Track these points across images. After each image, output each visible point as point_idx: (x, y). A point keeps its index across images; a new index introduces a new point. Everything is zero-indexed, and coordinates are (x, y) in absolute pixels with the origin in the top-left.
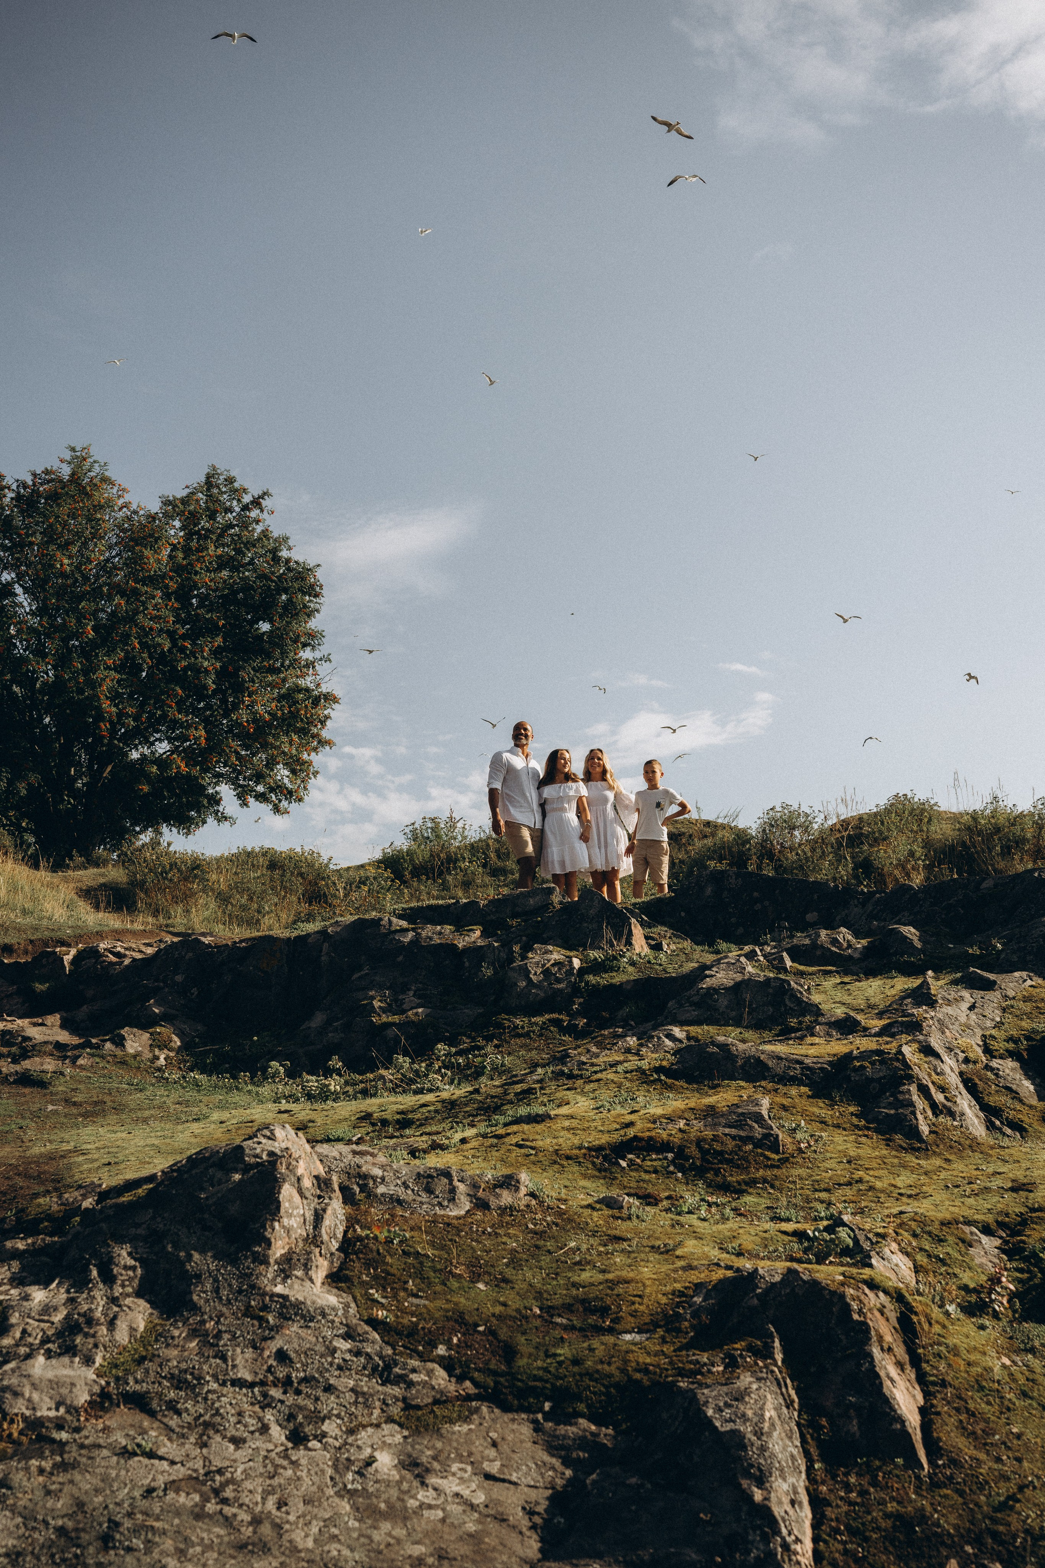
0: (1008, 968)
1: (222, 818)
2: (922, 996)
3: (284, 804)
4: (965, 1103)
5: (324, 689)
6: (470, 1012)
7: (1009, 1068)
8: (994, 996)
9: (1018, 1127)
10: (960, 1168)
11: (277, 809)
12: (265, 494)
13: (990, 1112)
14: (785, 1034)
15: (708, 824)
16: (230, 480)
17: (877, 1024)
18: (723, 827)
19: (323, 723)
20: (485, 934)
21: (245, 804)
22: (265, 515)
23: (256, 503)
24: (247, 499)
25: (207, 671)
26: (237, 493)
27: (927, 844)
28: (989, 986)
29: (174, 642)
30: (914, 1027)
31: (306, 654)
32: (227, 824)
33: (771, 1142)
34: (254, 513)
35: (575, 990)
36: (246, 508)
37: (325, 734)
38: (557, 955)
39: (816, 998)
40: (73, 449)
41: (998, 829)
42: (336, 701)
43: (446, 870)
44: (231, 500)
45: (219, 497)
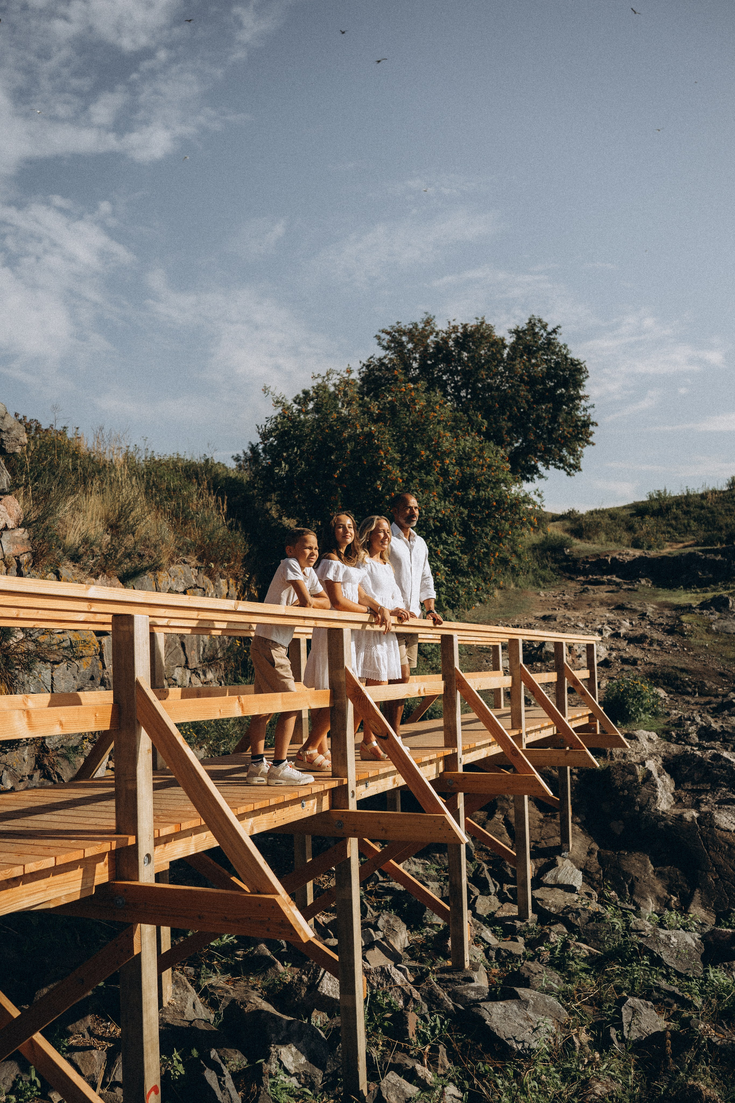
1: (541, 477)
3: (573, 472)
5: (592, 421)
11: (569, 474)
12: (559, 327)
16: (540, 321)
19: (591, 434)
20: (722, 556)
21: (548, 468)
23: (554, 331)
24: (549, 329)
25: (545, 419)
26: (544, 327)
29: (529, 405)
31: (583, 404)
32: (543, 479)
34: (554, 336)
36: (549, 334)
37: (591, 439)
40: (477, 319)
42: (597, 425)
43: (667, 512)
44: (542, 331)
45: (537, 330)
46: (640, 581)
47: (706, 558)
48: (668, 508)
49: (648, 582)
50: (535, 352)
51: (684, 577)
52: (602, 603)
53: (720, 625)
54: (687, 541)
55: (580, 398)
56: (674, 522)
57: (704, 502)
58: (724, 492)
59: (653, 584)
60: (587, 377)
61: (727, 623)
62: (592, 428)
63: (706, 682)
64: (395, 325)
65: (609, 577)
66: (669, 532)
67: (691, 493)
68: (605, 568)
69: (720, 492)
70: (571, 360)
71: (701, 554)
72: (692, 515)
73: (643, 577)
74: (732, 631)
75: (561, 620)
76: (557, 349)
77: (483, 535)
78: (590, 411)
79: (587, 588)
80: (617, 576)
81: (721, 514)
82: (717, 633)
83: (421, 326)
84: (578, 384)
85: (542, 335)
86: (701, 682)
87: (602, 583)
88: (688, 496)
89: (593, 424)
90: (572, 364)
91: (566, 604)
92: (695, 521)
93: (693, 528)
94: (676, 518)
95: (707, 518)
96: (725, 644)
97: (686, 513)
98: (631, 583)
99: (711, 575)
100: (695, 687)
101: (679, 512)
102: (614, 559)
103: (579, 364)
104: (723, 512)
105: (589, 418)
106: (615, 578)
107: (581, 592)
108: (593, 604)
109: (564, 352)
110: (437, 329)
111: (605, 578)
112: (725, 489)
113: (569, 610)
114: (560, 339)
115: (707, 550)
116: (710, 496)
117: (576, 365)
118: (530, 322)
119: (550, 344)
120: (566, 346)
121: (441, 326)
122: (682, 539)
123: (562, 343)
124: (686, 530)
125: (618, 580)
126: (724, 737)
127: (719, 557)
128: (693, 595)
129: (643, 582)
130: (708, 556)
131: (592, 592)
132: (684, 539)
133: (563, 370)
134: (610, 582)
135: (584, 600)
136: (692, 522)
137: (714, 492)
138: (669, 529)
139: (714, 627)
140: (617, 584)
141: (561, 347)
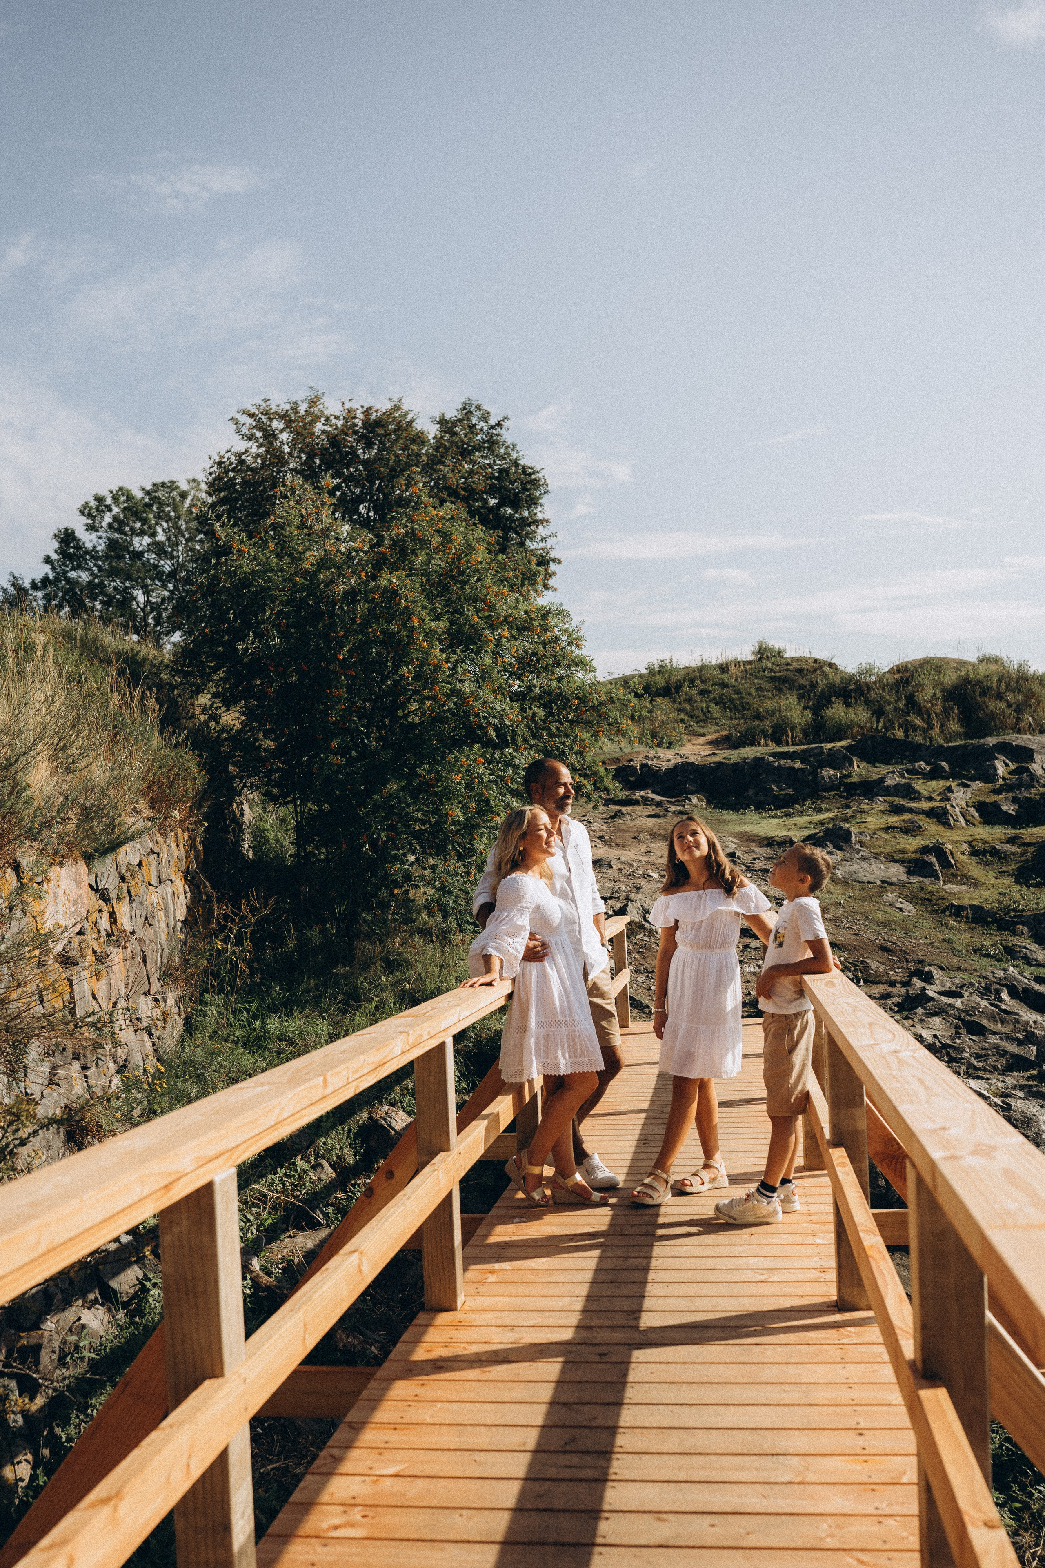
0: (973, 779)
2: (950, 789)
4: (961, 819)
5: (552, 556)
6: (806, 791)
7: (972, 810)
8: (970, 790)
9: (974, 825)
10: (960, 832)
12: (505, 419)
13: (967, 821)
14: (912, 799)
15: (816, 661)
16: (478, 408)
17: (939, 798)
18: (825, 662)
19: (551, 576)
20: (802, 763)
22: (503, 432)
23: (499, 424)
24: (493, 421)
26: (485, 417)
27: (943, 690)
28: (968, 786)
30: (948, 799)
31: (541, 531)
33: (920, 827)
34: (498, 431)
35: (840, 784)
36: (492, 427)
37: (551, 582)
38: (832, 772)
39: (918, 788)
41: (979, 682)
42: (560, 562)
43: (678, 692)
44: (482, 424)
45: (474, 421)
46: (690, 800)
47: (779, 765)
48: (679, 686)
49: (700, 800)
50: (470, 453)
51: (751, 792)
52: (654, 836)
53: (847, 868)
54: (710, 734)
55: (537, 523)
56: (687, 706)
57: (725, 677)
58: (750, 662)
59: (709, 802)
60: (547, 492)
61: (854, 867)
62: (553, 567)
63: (869, 961)
64: (261, 403)
65: (642, 793)
66: (682, 721)
67: (707, 663)
68: (632, 779)
69: (745, 663)
70: (524, 467)
71: (771, 759)
72: (712, 696)
73: (692, 793)
74: (865, 879)
75: (619, 866)
76: (502, 451)
77: (567, 751)
78: (549, 543)
79: (620, 811)
80: (653, 792)
81: (750, 694)
82: (845, 882)
83: (303, 408)
84: (533, 502)
85: (481, 430)
86: (862, 962)
87: (636, 803)
88: (703, 668)
89: (554, 560)
90: (524, 472)
91: (600, 837)
92: (717, 704)
93: (715, 716)
94: (689, 700)
95: (732, 700)
96: (863, 899)
97: (702, 693)
98: (677, 803)
99: (790, 791)
100: (856, 970)
101: (694, 692)
102: (644, 766)
103: (534, 473)
104: (753, 691)
105: (548, 553)
106: (651, 795)
107: (612, 817)
108: (641, 837)
109: (514, 455)
110: (326, 413)
111: (638, 795)
112: (751, 658)
113: (610, 846)
114: (507, 436)
115: (780, 753)
116: (733, 669)
117: (530, 474)
118: (465, 409)
119: (492, 443)
120: (514, 446)
121: (332, 407)
122: (701, 731)
123: (509, 442)
124: (706, 718)
125: (658, 798)
126: (948, 1054)
127: (798, 765)
128: (777, 820)
129: (695, 800)
130: (782, 762)
131: (628, 817)
132: (705, 731)
133: (512, 483)
134: (645, 801)
135: (625, 831)
136: (712, 705)
137: (737, 663)
138: (682, 716)
139: (839, 873)
140: (658, 804)
141: (507, 448)
